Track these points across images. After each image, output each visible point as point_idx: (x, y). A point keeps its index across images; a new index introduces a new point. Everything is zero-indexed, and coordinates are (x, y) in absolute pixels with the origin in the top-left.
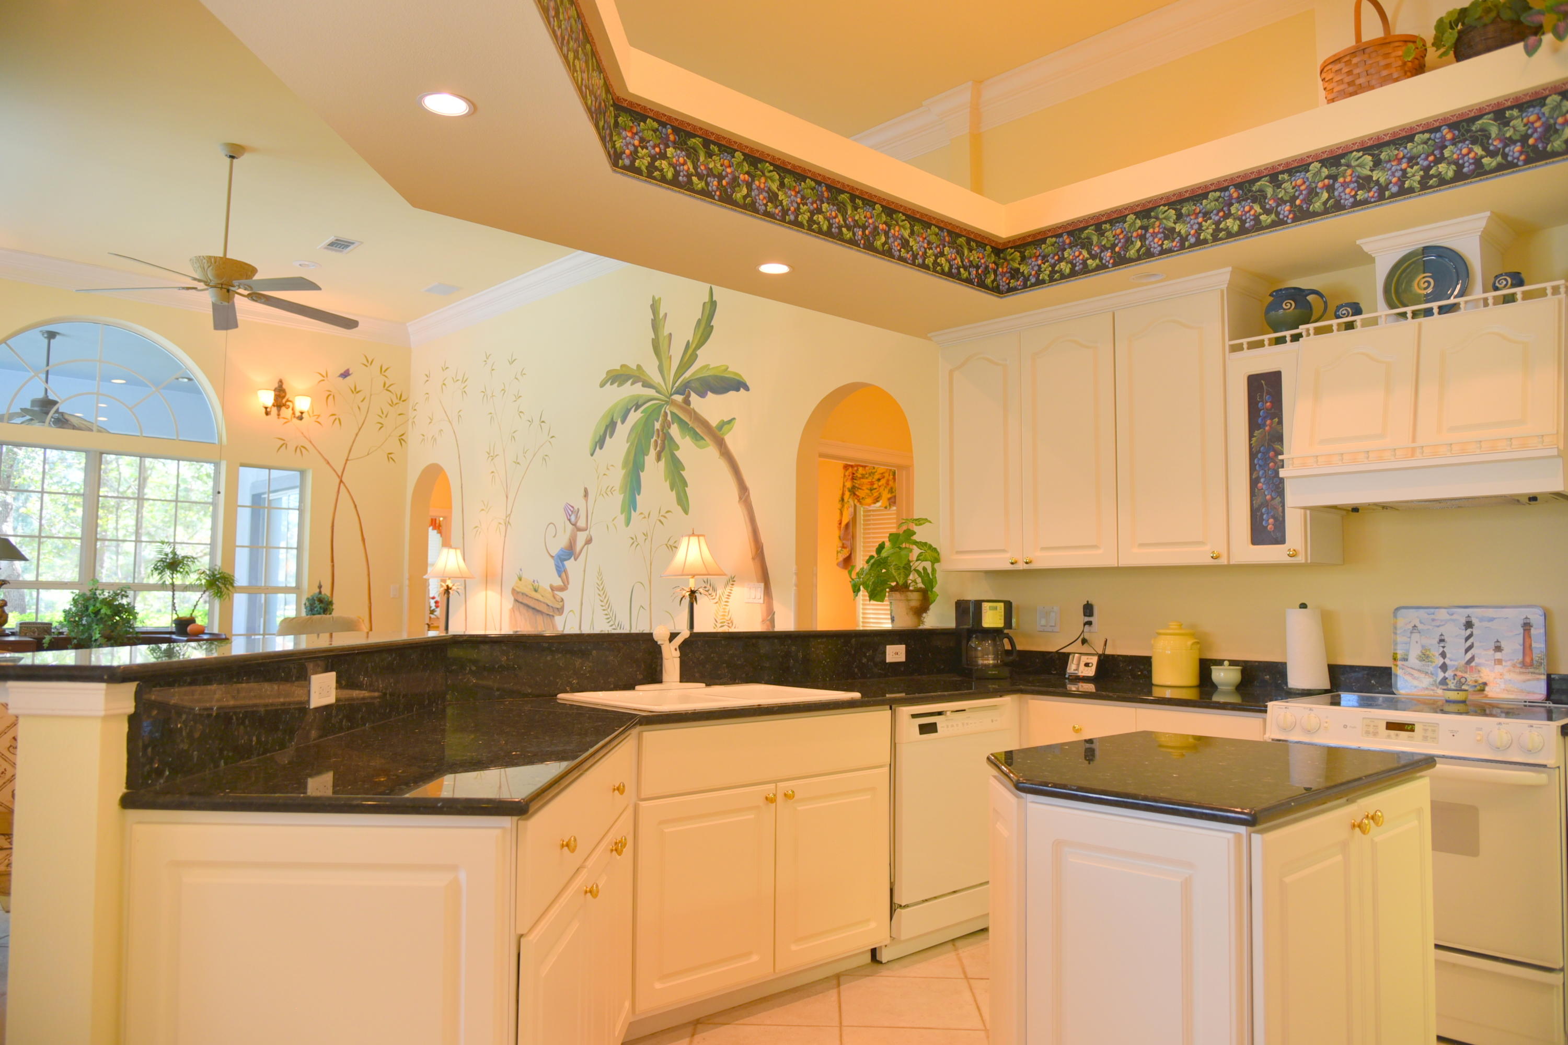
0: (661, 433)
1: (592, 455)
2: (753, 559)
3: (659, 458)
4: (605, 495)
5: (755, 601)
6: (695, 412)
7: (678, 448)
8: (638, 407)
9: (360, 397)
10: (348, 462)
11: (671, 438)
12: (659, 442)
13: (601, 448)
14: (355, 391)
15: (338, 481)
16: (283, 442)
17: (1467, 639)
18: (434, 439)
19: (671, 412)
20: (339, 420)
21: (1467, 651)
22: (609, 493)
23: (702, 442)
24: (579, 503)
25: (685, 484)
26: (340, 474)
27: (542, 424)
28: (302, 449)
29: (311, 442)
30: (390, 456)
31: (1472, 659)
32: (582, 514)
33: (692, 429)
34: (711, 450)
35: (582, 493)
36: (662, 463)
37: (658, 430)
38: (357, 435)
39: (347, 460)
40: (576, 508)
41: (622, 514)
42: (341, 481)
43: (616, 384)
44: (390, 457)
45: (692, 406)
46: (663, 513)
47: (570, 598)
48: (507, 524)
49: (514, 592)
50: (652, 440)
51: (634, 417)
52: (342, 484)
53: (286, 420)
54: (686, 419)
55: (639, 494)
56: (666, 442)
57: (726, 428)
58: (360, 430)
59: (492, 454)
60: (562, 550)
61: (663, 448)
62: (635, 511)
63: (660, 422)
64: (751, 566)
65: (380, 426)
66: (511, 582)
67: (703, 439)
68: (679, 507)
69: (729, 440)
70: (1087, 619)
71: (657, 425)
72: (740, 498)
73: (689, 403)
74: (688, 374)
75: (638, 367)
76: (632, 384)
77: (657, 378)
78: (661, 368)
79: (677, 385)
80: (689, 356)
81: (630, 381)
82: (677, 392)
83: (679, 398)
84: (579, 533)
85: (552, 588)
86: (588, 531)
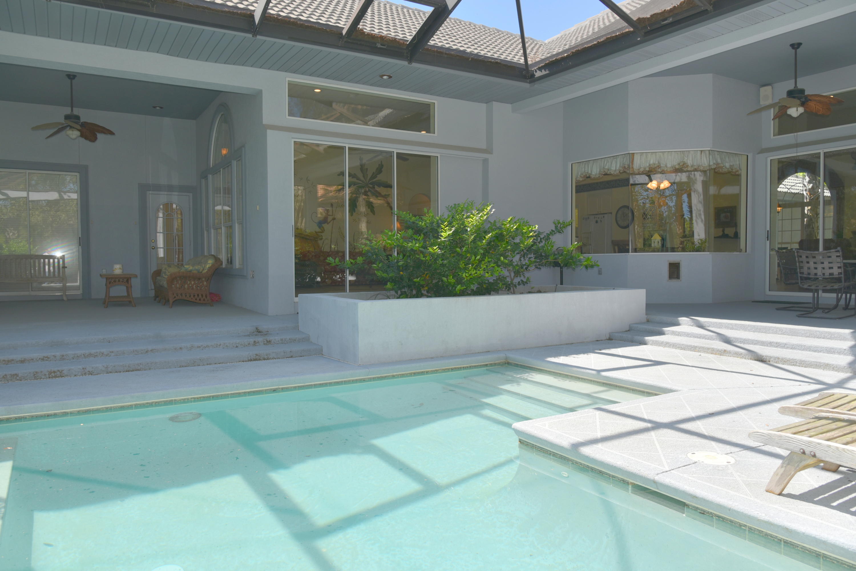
6: (377, 190)
24: (330, 208)
32: (331, 211)
35: (330, 205)
46: (366, 214)
47: (325, 235)
57: (387, 196)
68: (372, 213)
73: (375, 188)
74: (374, 180)
75: (355, 174)
76: (352, 178)
77: (362, 179)
78: (364, 176)
79: (370, 182)
80: (374, 176)
81: (351, 177)
82: (370, 184)
83: (371, 186)
84: (329, 217)
85: (316, 232)
86: (333, 216)
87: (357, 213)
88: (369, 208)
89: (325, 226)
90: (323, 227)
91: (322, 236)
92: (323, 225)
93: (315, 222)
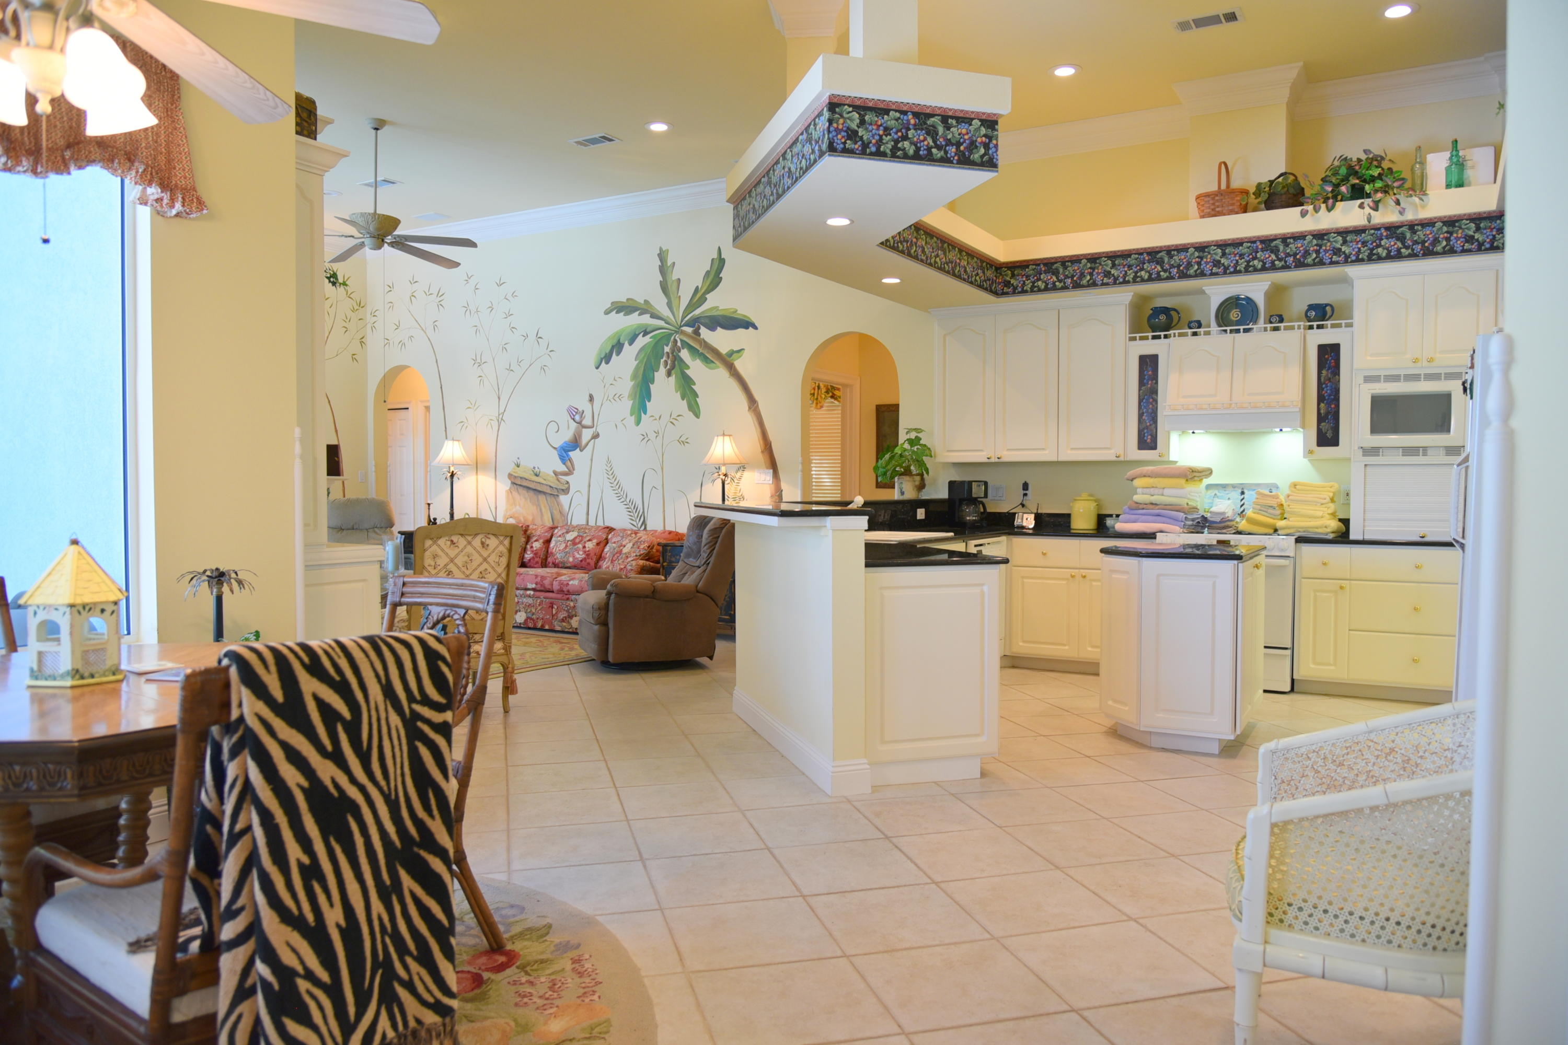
0: (670, 355)
1: (597, 368)
2: (762, 452)
3: (669, 374)
4: (612, 400)
5: (766, 482)
6: (705, 342)
7: (688, 367)
8: (646, 333)
9: (329, 303)
11: (681, 360)
12: (669, 362)
13: (607, 363)
14: (325, 298)
17: (1242, 500)
18: (402, 344)
19: (681, 340)
21: (1241, 506)
22: (617, 399)
23: (712, 365)
24: (584, 405)
25: (696, 395)
27: (539, 340)
30: (353, 356)
31: (1244, 511)
32: (588, 415)
33: (702, 354)
34: (721, 372)
35: (588, 398)
36: (673, 379)
37: (667, 353)
38: (328, 337)
40: (580, 410)
41: (631, 415)
43: (622, 314)
45: (701, 337)
46: (674, 416)
47: (576, 481)
48: (500, 420)
49: (510, 476)
50: (662, 361)
51: (641, 341)
54: (697, 347)
55: (649, 401)
56: (676, 363)
57: (735, 356)
58: (330, 333)
59: (479, 361)
60: (565, 443)
61: (673, 367)
62: (645, 413)
63: (669, 347)
64: (761, 458)
65: (345, 329)
66: (507, 467)
67: (713, 362)
68: (691, 413)
69: (739, 364)
70: (1025, 492)
71: (667, 349)
72: (750, 408)
73: (699, 335)
74: (697, 312)
75: (646, 302)
76: (640, 315)
77: (665, 312)
78: (669, 305)
79: (686, 319)
80: (698, 298)
81: (638, 312)
82: (687, 325)
83: (689, 330)
84: (584, 430)
85: (555, 473)
86: (594, 429)
87: (652, 416)
88: (683, 399)
89: (574, 455)
90: (570, 460)
91: (568, 483)
92: (570, 453)
93: (555, 448)
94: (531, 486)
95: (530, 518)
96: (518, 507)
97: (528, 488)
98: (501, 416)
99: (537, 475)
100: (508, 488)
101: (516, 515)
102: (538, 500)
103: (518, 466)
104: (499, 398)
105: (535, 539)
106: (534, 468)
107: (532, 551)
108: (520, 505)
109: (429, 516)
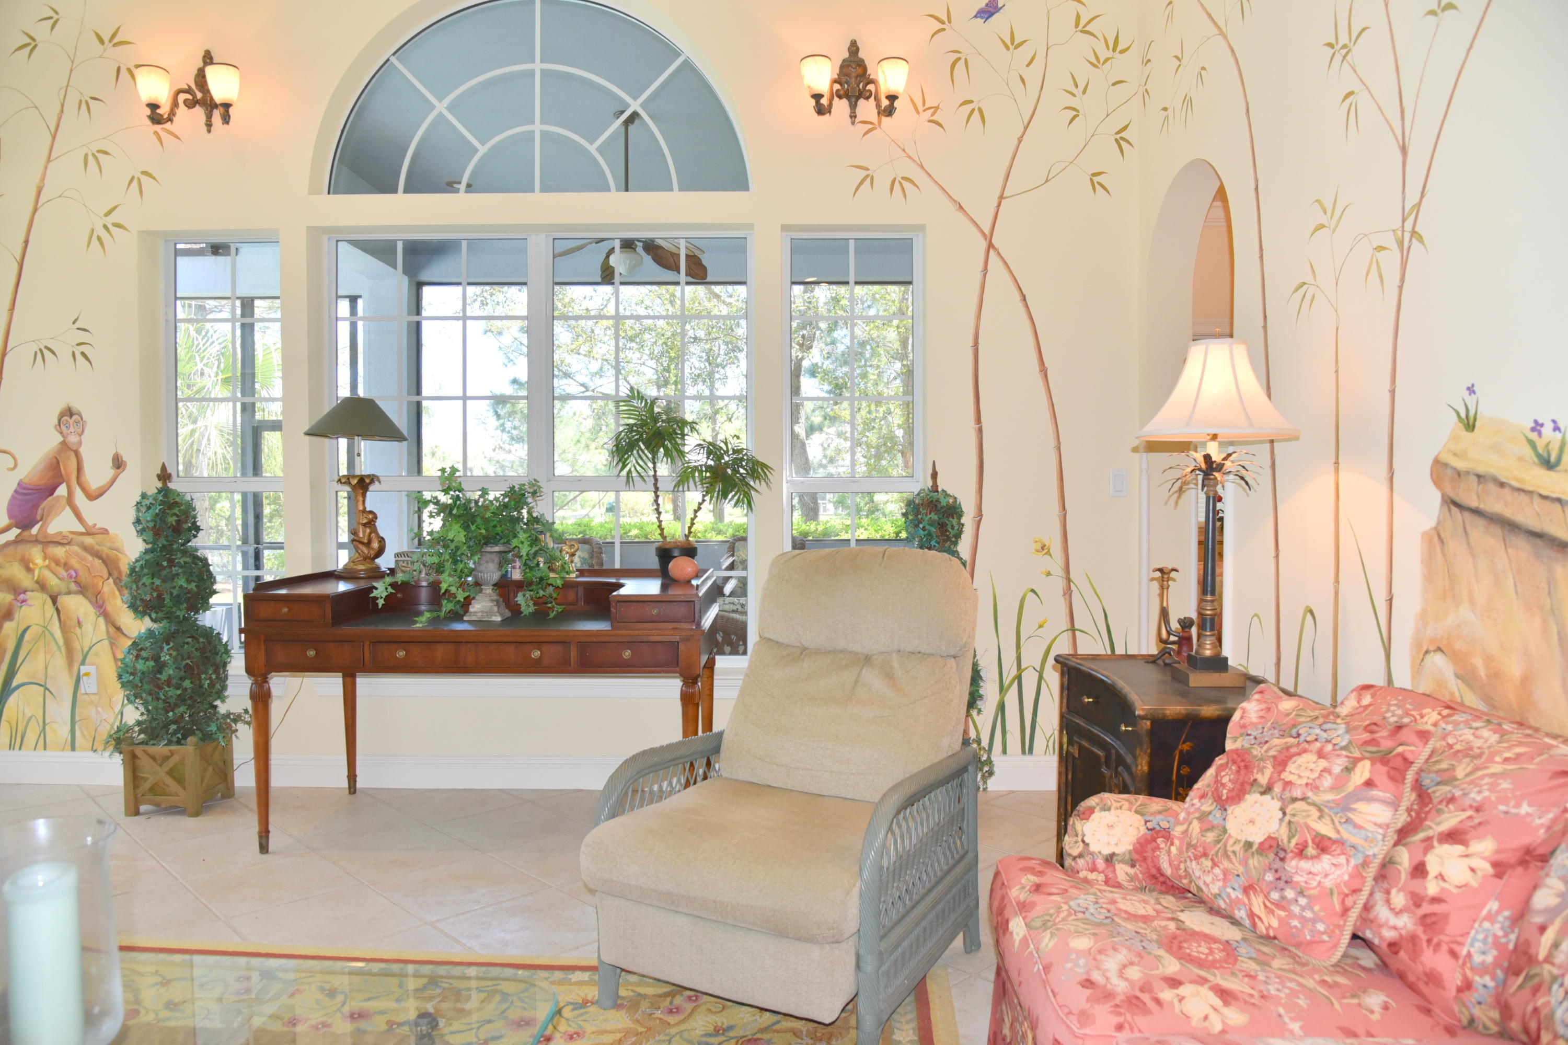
9: (1024, 54)
10: (1003, 201)
14: (1012, 43)
15: (984, 244)
16: (865, 173)
20: (980, 110)
26: (987, 232)
28: (905, 183)
29: (922, 166)
30: (1096, 179)
38: (1020, 141)
39: (1001, 197)
42: (990, 246)
44: (1096, 181)
49: (1444, 472)
52: (992, 252)
53: (870, 126)
58: (1026, 128)
65: (1074, 113)
94: (1519, 518)
95: (1514, 669)
96: (1464, 612)
97: (1509, 526)
98: (1408, 226)
99: (1548, 464)
100: (1430, 523)
101: (1458, 646)
102: (1551, 583)
103: (1470, 425)
104: (1404, 150)
105: (1449, 820)
106: (1537, 427)
107: (1417, 900)
108: (1472, 601)
109: (1164, 614)
